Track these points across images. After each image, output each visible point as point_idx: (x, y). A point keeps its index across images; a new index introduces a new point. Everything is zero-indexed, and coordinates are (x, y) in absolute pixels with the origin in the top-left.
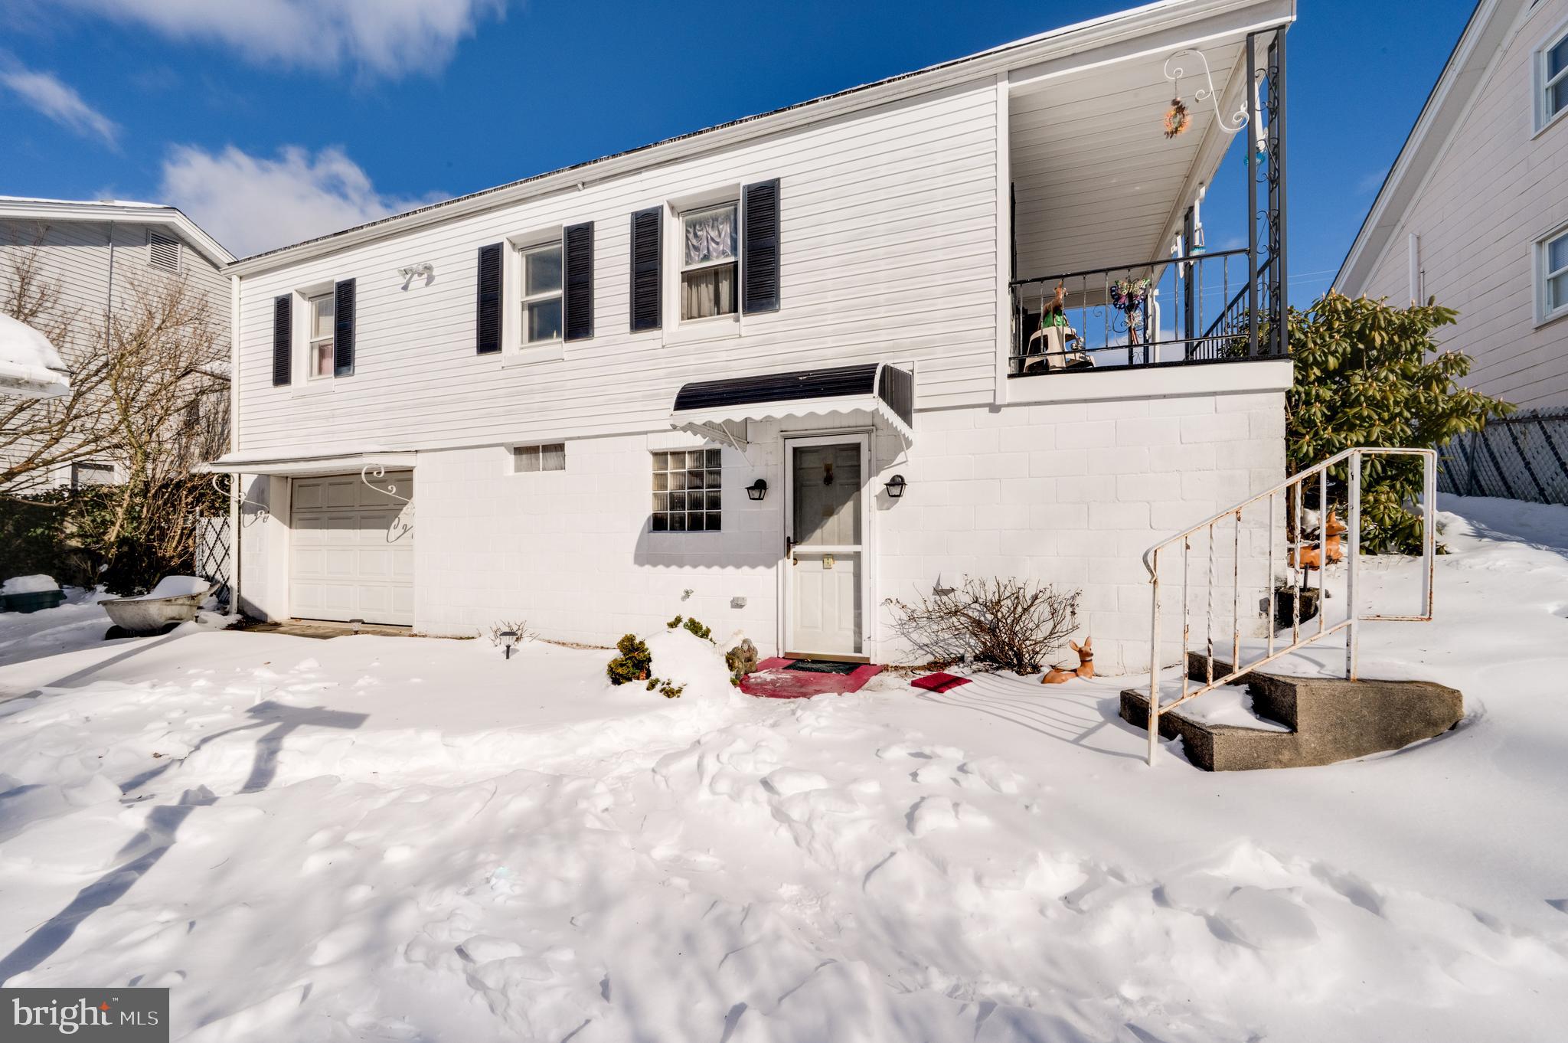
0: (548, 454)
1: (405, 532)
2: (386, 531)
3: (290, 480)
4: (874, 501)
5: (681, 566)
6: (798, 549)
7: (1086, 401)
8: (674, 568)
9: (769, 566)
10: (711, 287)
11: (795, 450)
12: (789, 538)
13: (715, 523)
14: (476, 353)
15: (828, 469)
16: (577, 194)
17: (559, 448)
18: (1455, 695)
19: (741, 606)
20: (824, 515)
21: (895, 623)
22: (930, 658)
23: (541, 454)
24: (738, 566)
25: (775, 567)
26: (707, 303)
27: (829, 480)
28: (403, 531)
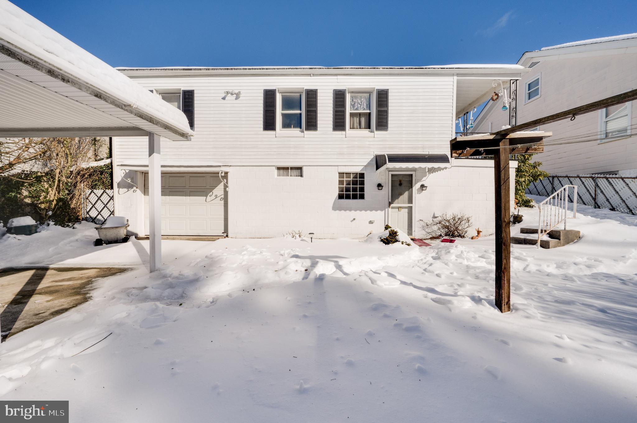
0: (293, 171)
1: (216, 198)
2: (205, 197)
3: (144, 173)
4: (416, 191)
5: (350, 210)
6: (392, 205)
7: (473, 167)
8: (348, 211)
9: (382, 210)
10: (358, 119)
11: (392, 175)
12: (390, 202)
13: (362, 197)
14: (262, 130)
15: (400, 181)
16: (309, 77)
17: (300, 169)
18: (579, 232)
19: (372, 223)
20: (399, 195)
21: (421, 227)
22: (431, 236)
23: (290, 170)
24: (371, 210)
25: (384, 211)
26: (356, 124)
27: (400, 184)
28: (215, 197)
